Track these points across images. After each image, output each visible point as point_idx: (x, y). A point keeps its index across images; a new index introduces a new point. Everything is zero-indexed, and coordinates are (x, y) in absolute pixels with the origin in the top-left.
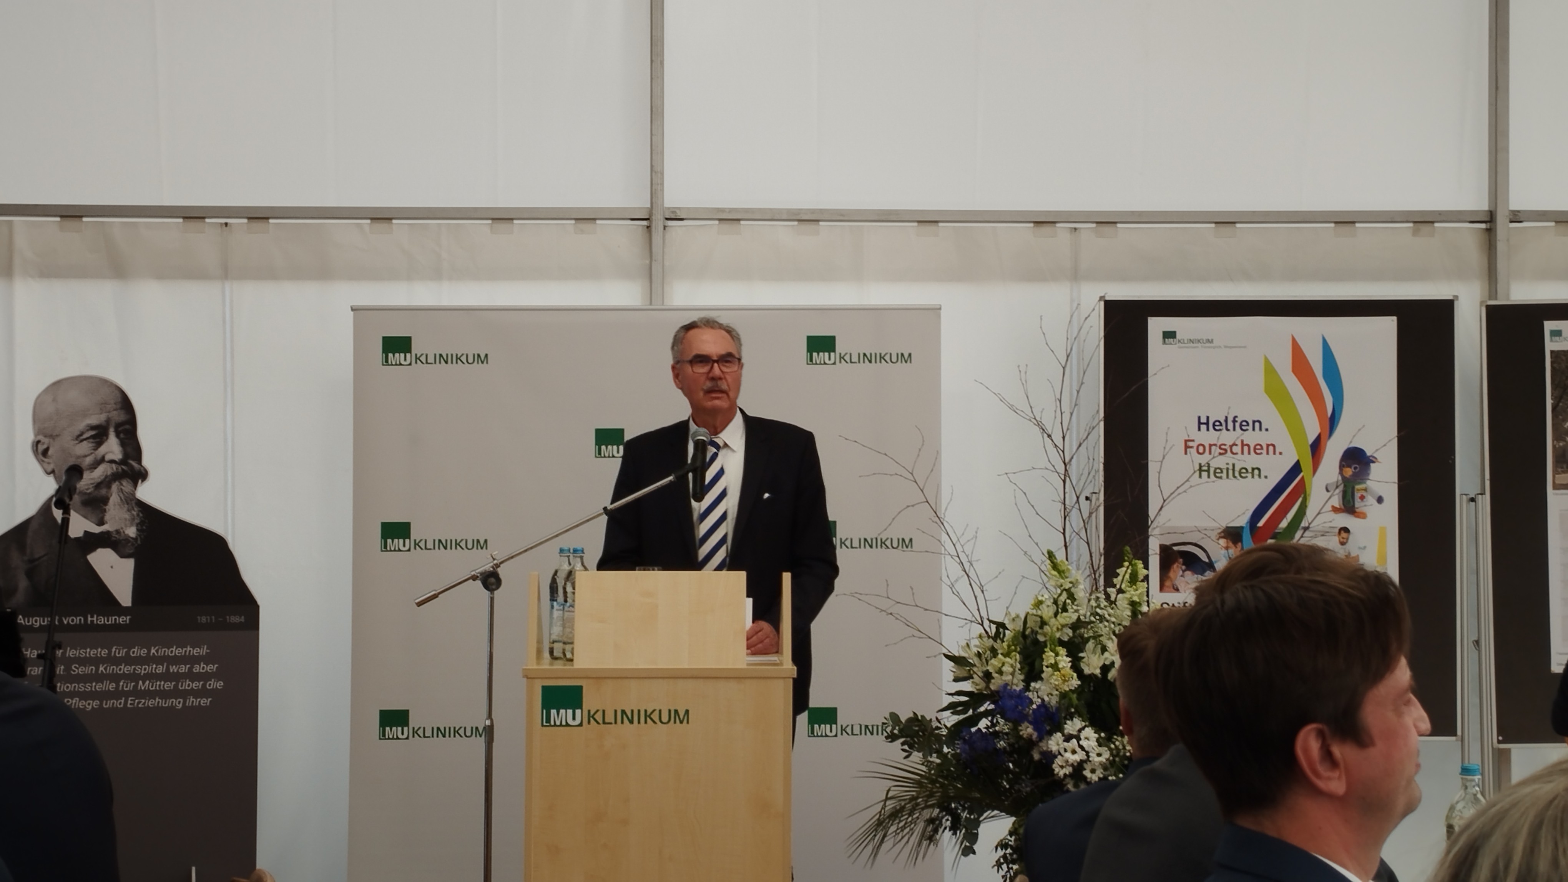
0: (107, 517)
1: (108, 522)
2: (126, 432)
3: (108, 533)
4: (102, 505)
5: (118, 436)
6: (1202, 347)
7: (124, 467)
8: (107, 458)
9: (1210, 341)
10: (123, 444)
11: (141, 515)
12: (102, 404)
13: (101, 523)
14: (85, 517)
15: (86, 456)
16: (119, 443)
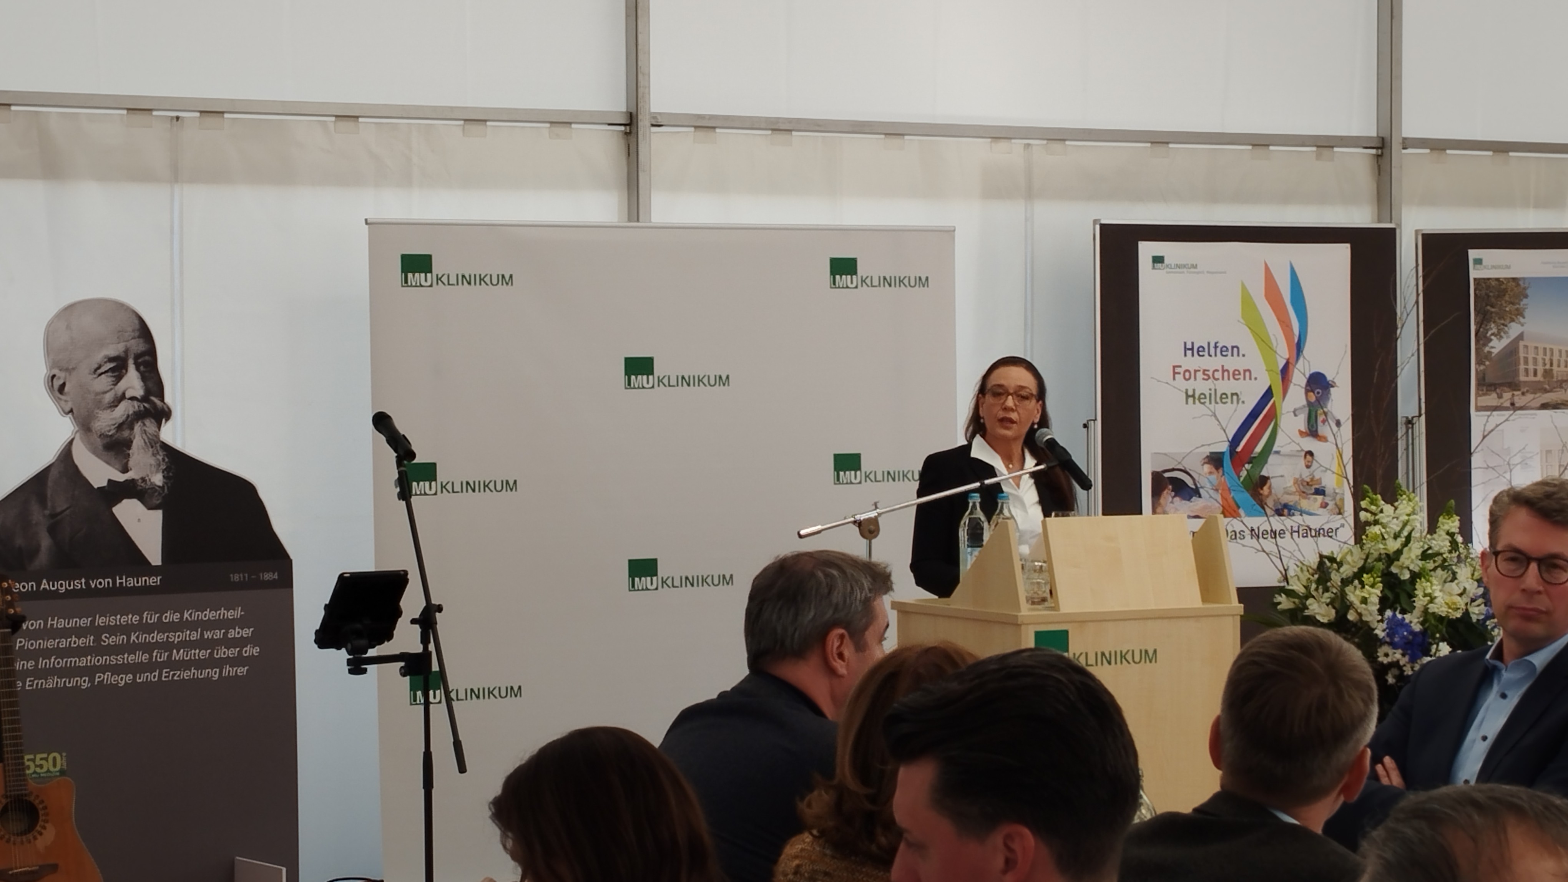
0: (131, 464)
1: (133, 468)
2: (146, 364)
3: (133, 481)
4: (125, 449)
5: (138, 369)
6: (1187, 272)
7: (146, 405)
8: (128, 395)
9: (1195, 266)
10: (144, 378)
11: (167, 460)
12: (119, 332)
13: (125, 470)
14: (108, 463)
15: (105, 392)
16: (140, 377)
